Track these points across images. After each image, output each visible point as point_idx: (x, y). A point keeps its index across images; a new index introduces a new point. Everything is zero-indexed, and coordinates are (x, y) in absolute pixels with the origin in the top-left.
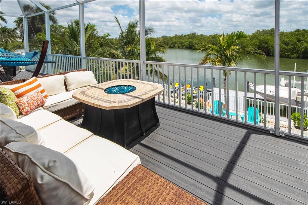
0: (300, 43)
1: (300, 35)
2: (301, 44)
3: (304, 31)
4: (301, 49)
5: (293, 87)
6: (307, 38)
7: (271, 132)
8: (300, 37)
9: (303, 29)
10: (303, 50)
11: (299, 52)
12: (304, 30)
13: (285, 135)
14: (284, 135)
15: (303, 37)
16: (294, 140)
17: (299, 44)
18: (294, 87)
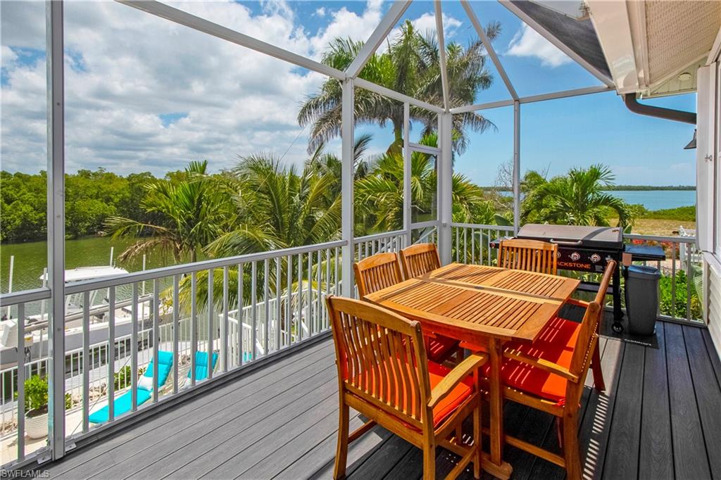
0: (11, 205)
1: (10, 187)
2: (14, 207)
3: (19, 177)
4: (12, 219)
5: (6, 319)
6: (25, 194)
7: (40, 462)
8: (10, 190)
9: (18, 173)
10: (18, 222)
11: (9, 227)
12: (19, 175)
13: (76, 443)
14: (74, 446)
15: (18, 192)
16: (98, 441)
17: (8, 207)
18: (8, 317)
